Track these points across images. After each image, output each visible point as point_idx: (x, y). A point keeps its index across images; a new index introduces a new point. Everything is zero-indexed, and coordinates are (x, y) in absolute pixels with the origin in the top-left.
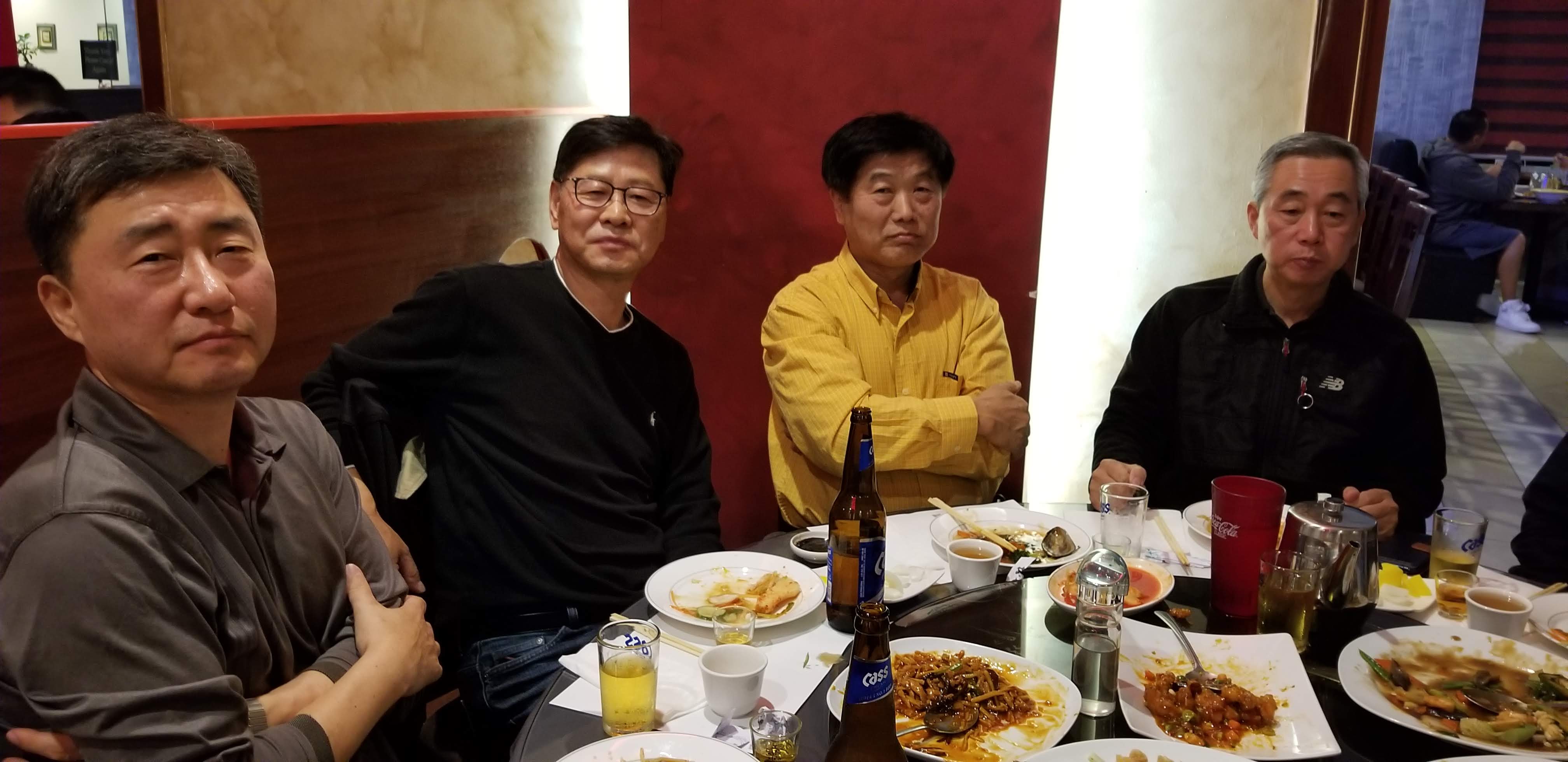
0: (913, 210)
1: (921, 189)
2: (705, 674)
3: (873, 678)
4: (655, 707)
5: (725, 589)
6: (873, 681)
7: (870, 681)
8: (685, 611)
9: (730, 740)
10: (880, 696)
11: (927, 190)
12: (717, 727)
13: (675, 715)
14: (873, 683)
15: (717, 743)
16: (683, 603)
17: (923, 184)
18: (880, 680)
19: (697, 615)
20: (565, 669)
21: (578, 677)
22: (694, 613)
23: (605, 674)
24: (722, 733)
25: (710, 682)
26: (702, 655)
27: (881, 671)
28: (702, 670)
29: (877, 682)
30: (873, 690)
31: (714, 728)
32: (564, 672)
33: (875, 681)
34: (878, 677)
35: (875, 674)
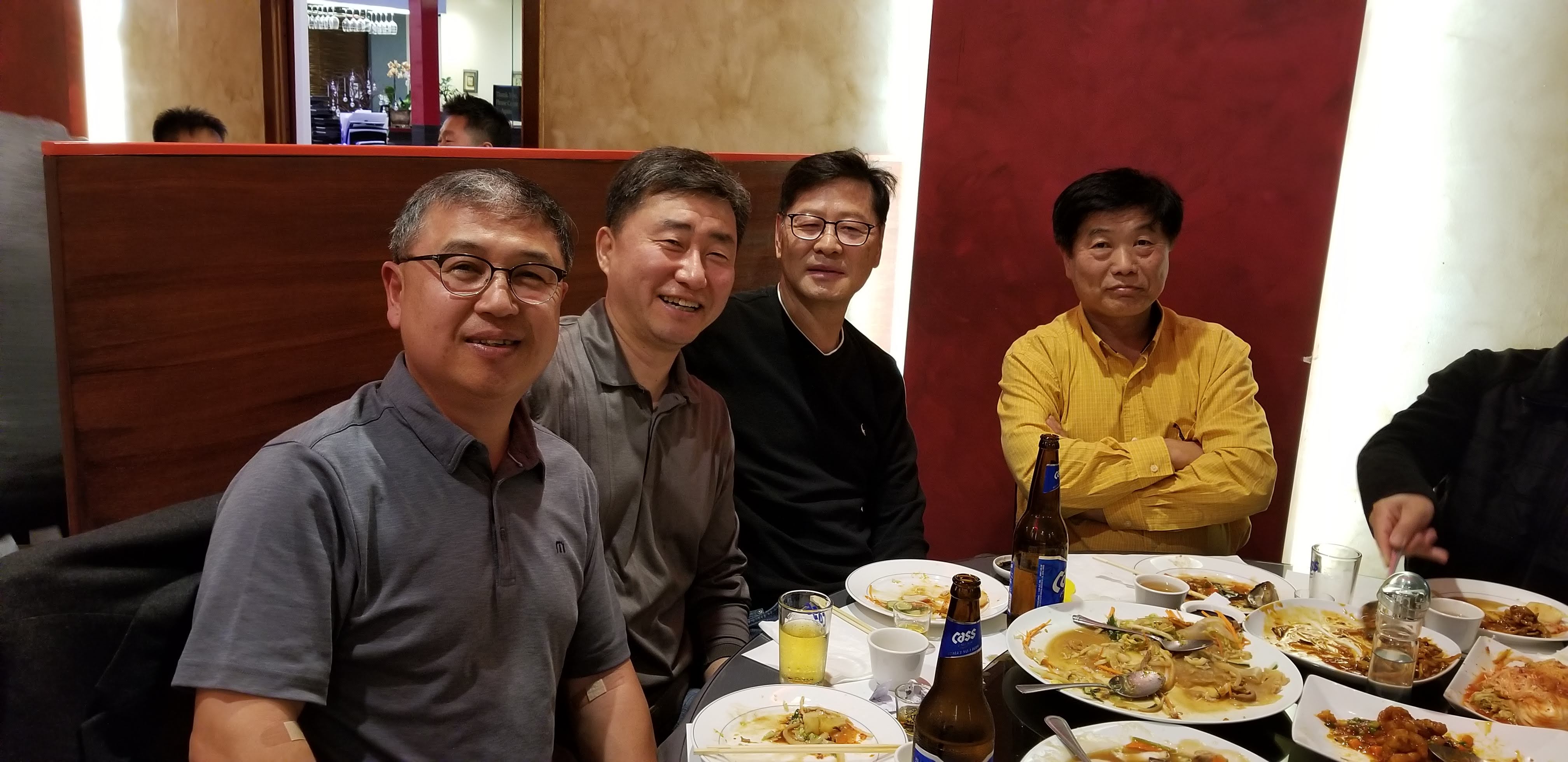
0: (1135, 262)
1: (1142, 243)
2: (871, 647)
3: (961, 637)
4: (824, 668)
5: (922, 591)
6: (961, 639)
7: (959, 639)
8: (877, 602)
9: (883, 706)
10: (966, 654)
11: (1149, 243)
12: (873, 692)
13: (842, 680)
14: (961, 642)
15: (873, 706)
16: (879, 597)
17: (1143, 238)
18: (967, 640)
19: (887, 607)
20: (763, 632)
21: (772, 639)
22: (884, 605)
23: (784, 633)
24: (877, 699)
25: (875, 653)
26: (871, 633)
27: (969, 632)
28: (870, 645)
29: (964, 641)
30: (959, 647)
31: (870, 693)
32: (762, 634)
33: (963, 640)
34: (965, 637)
35: (963, 634)
